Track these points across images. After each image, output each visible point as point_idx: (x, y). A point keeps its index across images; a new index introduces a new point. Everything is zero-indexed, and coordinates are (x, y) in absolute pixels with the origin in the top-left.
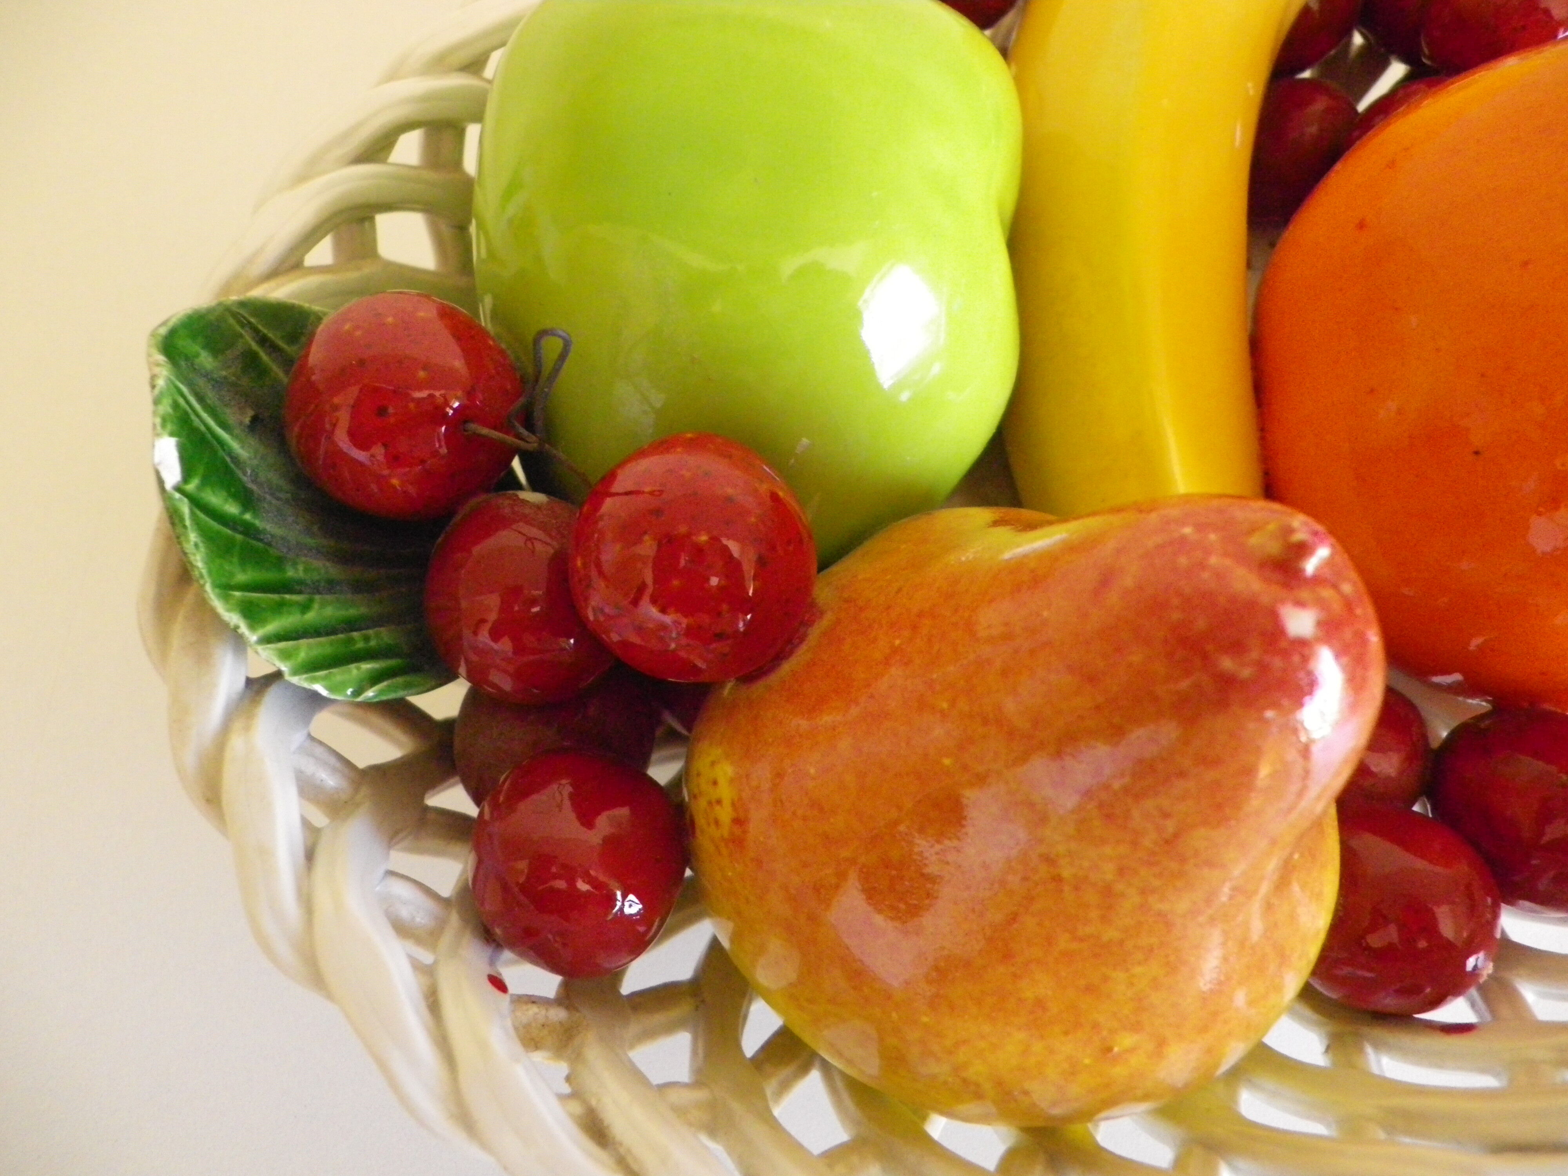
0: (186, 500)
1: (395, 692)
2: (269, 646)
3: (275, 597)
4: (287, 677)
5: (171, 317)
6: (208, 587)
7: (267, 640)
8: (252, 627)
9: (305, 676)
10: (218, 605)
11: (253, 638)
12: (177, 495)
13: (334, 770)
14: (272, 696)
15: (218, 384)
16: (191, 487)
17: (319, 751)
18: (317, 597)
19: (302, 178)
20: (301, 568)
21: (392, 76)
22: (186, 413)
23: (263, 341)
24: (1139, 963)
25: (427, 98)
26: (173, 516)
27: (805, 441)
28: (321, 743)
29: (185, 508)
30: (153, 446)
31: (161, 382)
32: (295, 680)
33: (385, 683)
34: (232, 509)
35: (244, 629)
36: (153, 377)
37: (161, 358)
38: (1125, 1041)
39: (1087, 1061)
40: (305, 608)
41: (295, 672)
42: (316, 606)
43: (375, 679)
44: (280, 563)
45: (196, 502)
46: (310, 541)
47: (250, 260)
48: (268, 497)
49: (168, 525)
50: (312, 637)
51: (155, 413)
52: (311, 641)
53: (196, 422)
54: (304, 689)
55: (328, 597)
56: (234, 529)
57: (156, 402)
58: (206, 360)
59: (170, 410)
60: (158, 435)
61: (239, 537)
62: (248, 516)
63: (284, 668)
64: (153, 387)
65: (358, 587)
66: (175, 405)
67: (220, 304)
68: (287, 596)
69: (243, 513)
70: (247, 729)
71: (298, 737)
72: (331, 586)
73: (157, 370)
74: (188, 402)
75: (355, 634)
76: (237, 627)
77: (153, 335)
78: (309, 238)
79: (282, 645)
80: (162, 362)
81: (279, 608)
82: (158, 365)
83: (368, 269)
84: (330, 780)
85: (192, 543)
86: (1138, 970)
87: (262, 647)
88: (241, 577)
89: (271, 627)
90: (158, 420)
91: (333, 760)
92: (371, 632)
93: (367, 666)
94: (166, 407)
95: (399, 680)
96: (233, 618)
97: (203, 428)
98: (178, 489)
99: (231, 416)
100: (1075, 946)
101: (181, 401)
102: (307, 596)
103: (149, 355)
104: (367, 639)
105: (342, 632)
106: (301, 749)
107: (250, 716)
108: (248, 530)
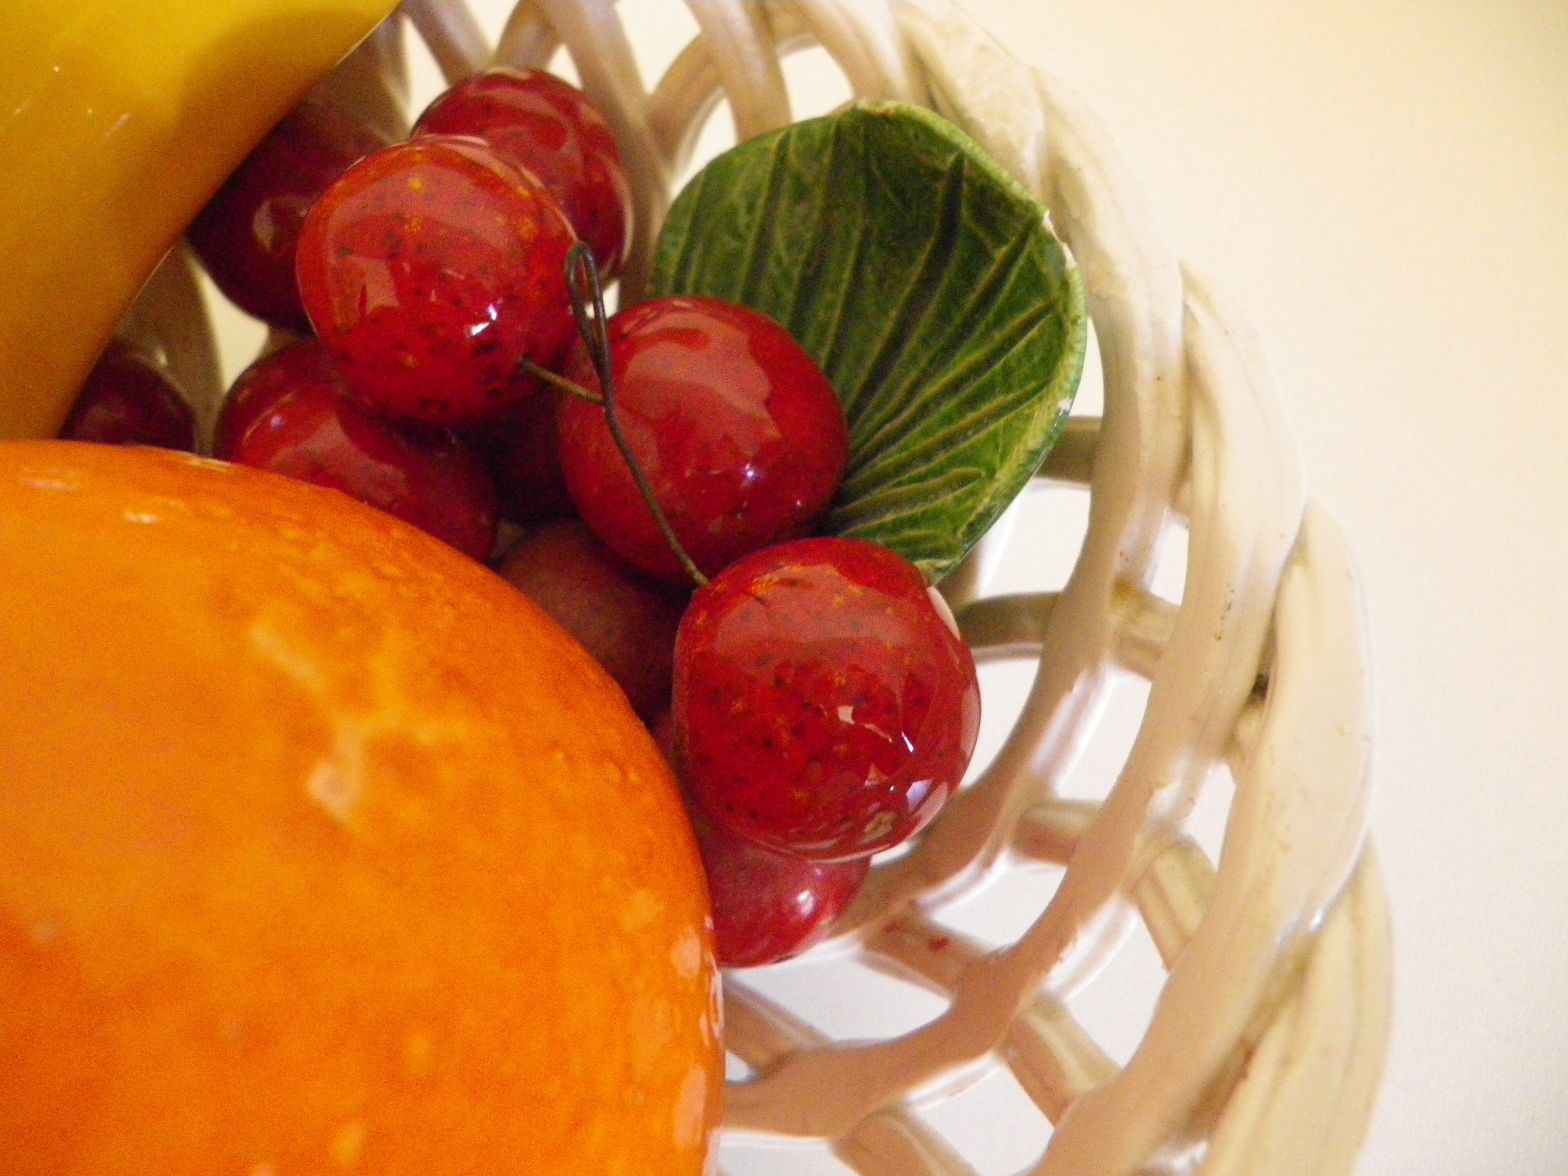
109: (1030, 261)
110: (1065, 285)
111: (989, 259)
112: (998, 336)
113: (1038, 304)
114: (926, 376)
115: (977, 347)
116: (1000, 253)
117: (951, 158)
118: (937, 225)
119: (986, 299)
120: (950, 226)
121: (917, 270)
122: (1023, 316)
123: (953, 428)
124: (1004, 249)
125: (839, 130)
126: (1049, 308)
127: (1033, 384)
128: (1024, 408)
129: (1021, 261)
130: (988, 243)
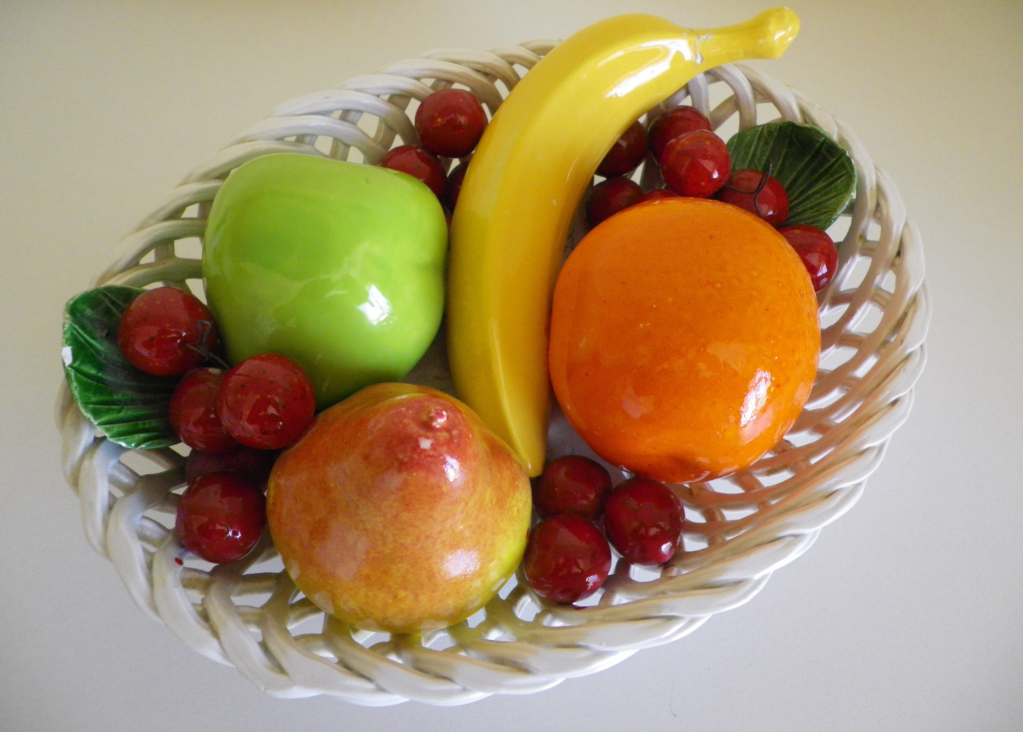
0: (73, 370)
1: (153, 446)
2: (102, 426)
3: (107, 407)
4: (108, 439)
5: (76, 295)
6: (79, 404)
7: (101, 424)
8: (96, 419)
9: (115, 438)
10: (83, 410)
11: (96, 423)
12: (70, 369)
13: (127, 476)
14: (103, 446)
15: (92, 321)
16: (76, 365)
17: (122, 468)
18: (125, 407)
19: (141, 228)
20: (120, 395)
21: (185, 183)
22: (76, 336)
23: (113, 303)
24: (399, 563)
25: (199, 192)
26: (68, 376)
27: (320, 356)
28: (123, 465)
29: (72, 373)
30: (62, 350)
31: (67, 326)
32: (111, 440)
33: (149, 442)
34: (93, 372)
35: (92, 419)
36: (64, 324)
37: (68, 316)
38: (402, 594)
39: (390, 601)
40: (120, 411)
41: (112, 437)
42: (124, 411)
43: (145, 441)
44: (111, 393)
45: (77, 370)
46: (126, 383)
47: (115, 264)
48: (110, 365)
49: (66, 380)
50: (121, 423)
51: (63, 338)
52: (120, 425)
53: (80, 338)
54: (115, 443)
55: (131, 407)
56: (93, 380)
57: (65, 333)
58: (89, 312)
59: (69, 336)
60: (64, 346)
61: (94, 383)
62: (100, 374)
63: (107, 435)
64: (64, 327)
65: (146, 403)
66: (72, 334)
67: (96, 289)
68: (112, 407)
69: (98, 373)
70: (91, 457)
71: (113, 462)
72: (132, 402)
73: (66, 321)
74: (78, 332)
75: (139, 422)
76: (89, 419)
77: (67, 304)
78: (144, 252)
79: (107, 426)
80: (68, 318)
81: (108, 411)
82: (67, 319)
83: (169, 263)
84: (126, 480)
85: (74, 387)
86: (400, 565)
87: (99, 427)
88: (94, 399)
89: (103, 419)
90: (64, 340)
91: (128, 472)
92: (147, 421)
93: (142, 435)
94: (68, 335)
95: (156, 441)
96: (89, 415)
97: (83, 341)
98: (70, 366)
99: (98, 334)
100: (376, 555)
101: (75, 332)
102: (121, 406)
103: (64, 314)
104: (144, 424)
105: (134, 421)
106: (114, 467)
107: (93, 453)
108: (99, 380)
109: (842, 162)
112: (831, 179)
113: (844, 172)
114: (806, 190)
115: (824, 181)
117: (823, 138)
118: (813, 153)
119: (827, 170)
120: (818, 153)
122: (839, 175)
123: (819, 201)
124: (834, 159)
125: (781, 127)
126: (848, 173)
127: (844, 190)
128: (842, 196)
129: (839, 162)
130: (828, 156)
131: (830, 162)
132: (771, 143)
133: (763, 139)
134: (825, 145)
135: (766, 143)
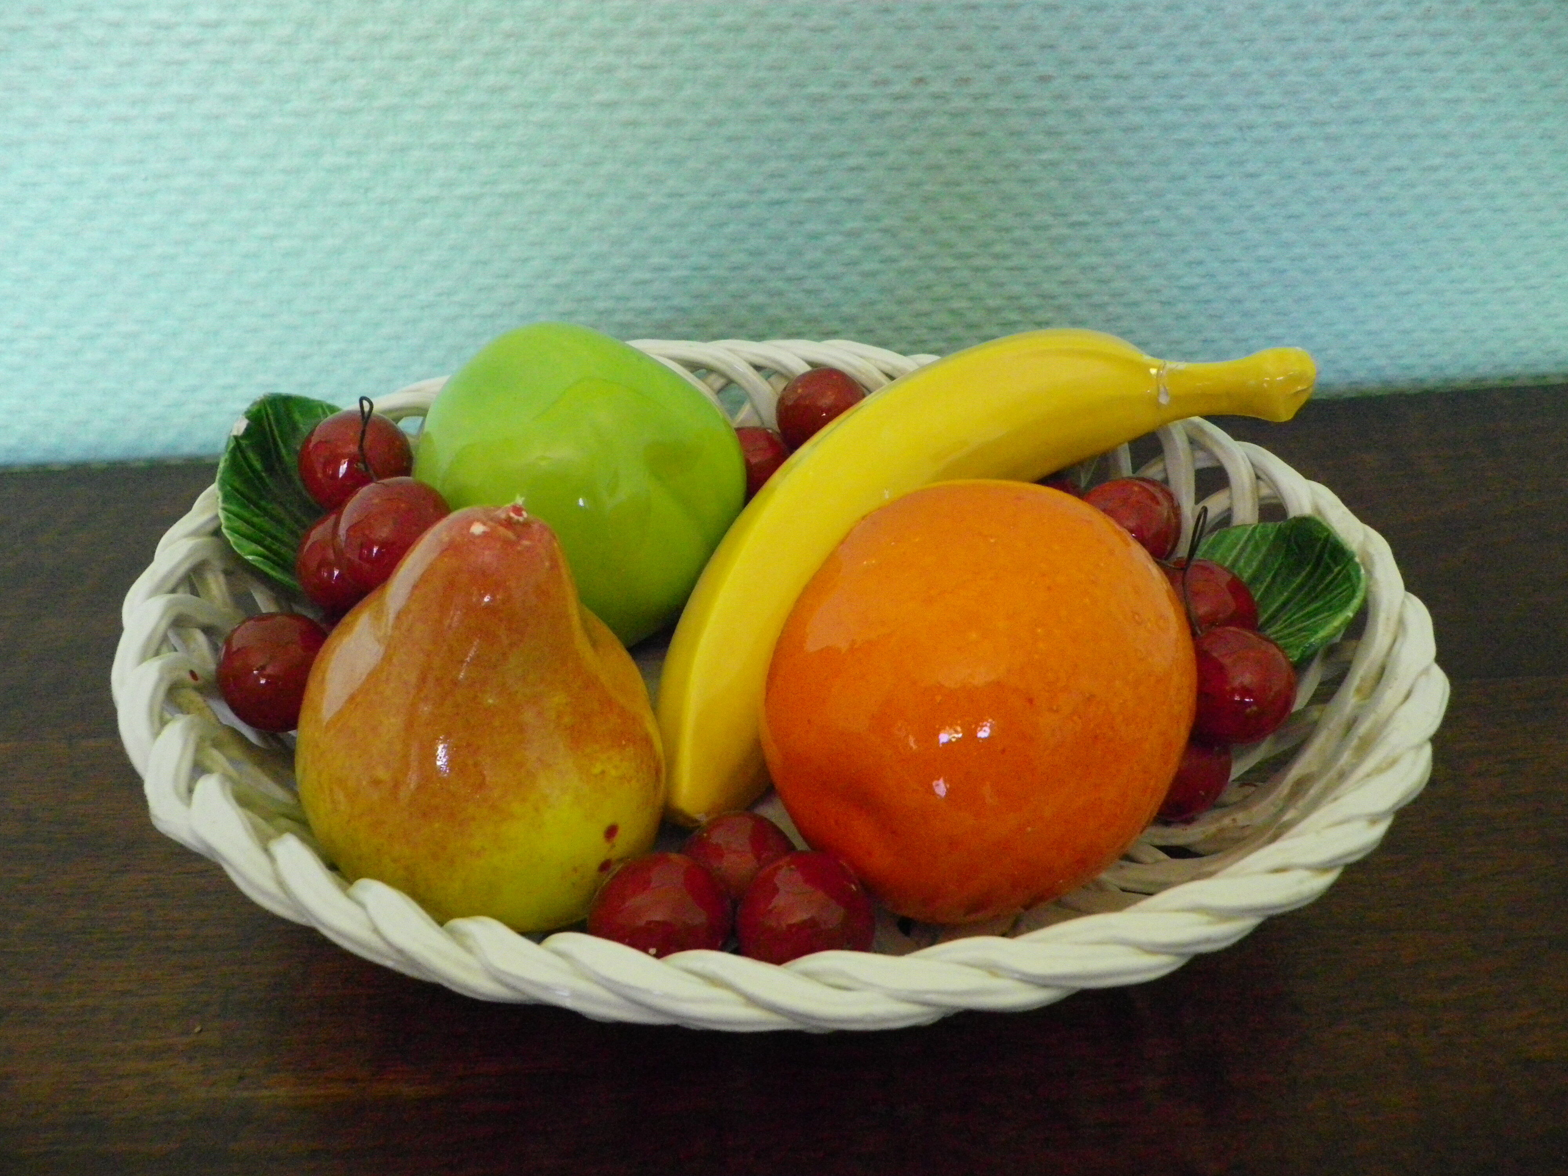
0: (235, 443)
1: (263, 565)
2: (224, 512)
3: (247, 503)
4: (222, 526)
6: (217, 476)
8: (224, 502)
12: (232, 438)
18: (267, 518)
20: (272, 506)
22: (262, 418)
32: (223, 529)
33: (262, 559)
34: (258, 465)
40: (257, 516)
42: (262, 519)
43: (259, 555)
44: (261, 496)
50: (249, 525)
52: (247, 526)
53: (266, 425)
55: (273, 522)
56: (251, 471)
61: (251, 475)
62: (263, 474)
66: (259, 411)
68: (252, 507)
72: (278, 521)
75: (269, 539)
76: (217, 497)
79: (230, 515)
81: (245, 507)
85: (224, 458)
88: (238, 486)
89: (229, 506)
92: (278, 544)
93: (261, 550)
95: (271, 564)
96: (217, 492)
97: (268, 429)
102: (263, 514)
104: (273, 544)
105: (264, 534)
108: (259, 478)
109: (1348, 571)
110: (1359, 578)
111: (1332, 571)
112: (1329, 597)
113: (1347, 586)
114: (1294, 614)
115: (1319, 601)
116: (1336, 570)
117: (1326, 534)
118: (1313, 560)
119: (1327, 586)
120: (1320, 558)
121: (1299, 580)
122: (1339, 591)
124: (1339, 568)
126: (1352, 586)
129: (1344, 571)
130: (1332, 565)
131: (1333, 573)
132: (1264, 549)
133: (1252, 543)
134: (1329, 546)
135: (1256, 548)
